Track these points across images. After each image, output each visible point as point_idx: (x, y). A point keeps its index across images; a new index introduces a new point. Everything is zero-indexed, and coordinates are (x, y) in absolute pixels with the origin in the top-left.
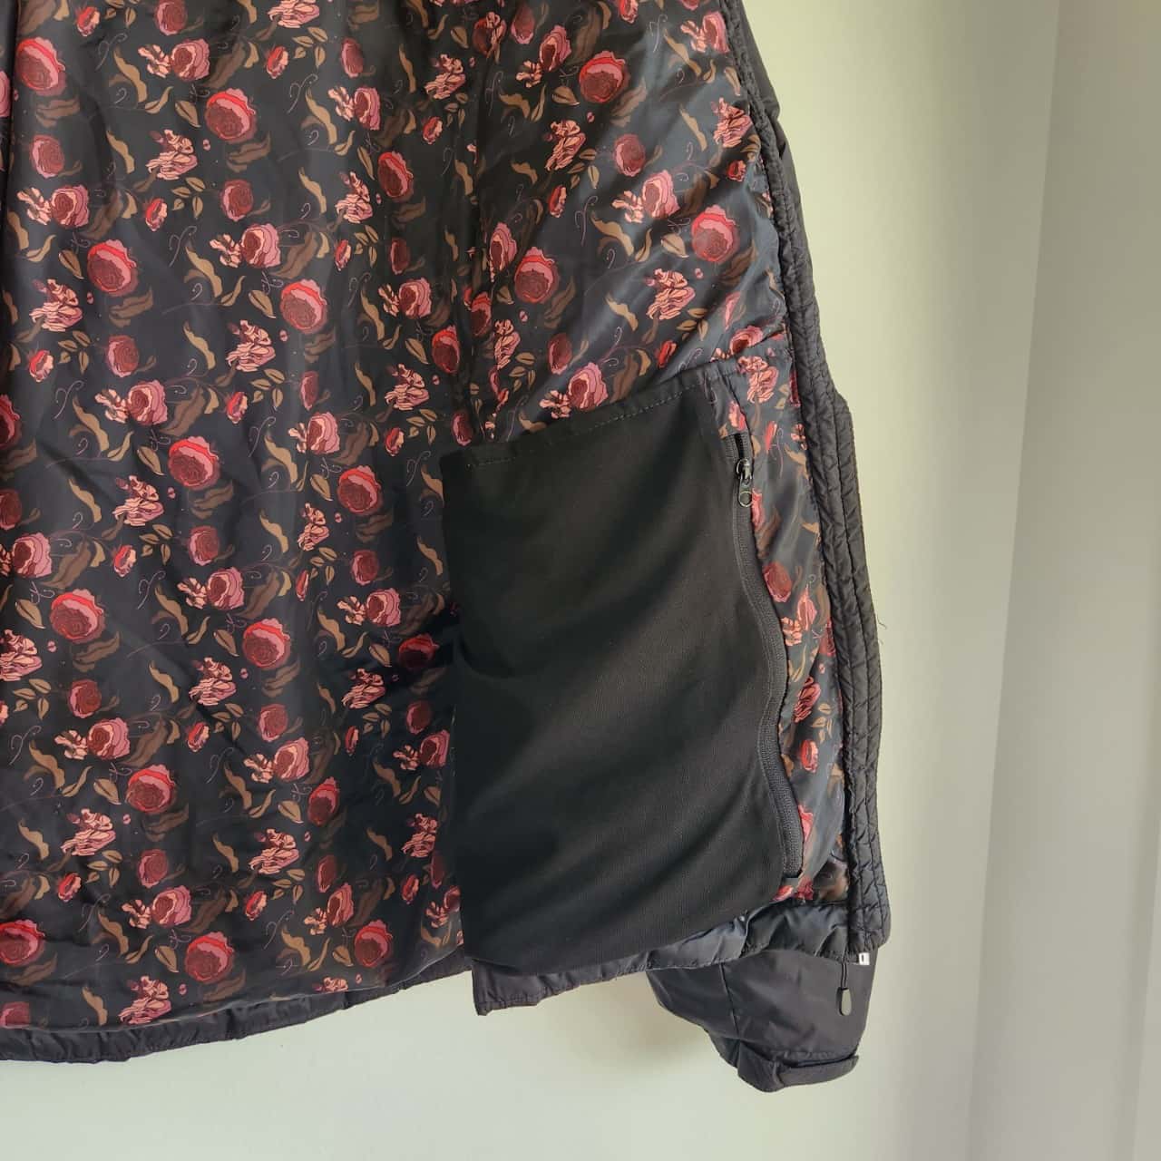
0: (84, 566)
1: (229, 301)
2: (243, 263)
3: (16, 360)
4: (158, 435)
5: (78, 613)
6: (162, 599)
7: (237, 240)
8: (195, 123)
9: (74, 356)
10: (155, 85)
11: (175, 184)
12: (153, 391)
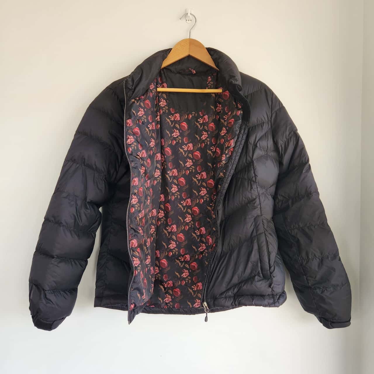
0: (181, 230)
1: (199, 185)
2: (201, 178)
3: (170, 198)
4: (190, 207)
5: (181, 237)
6: (193, 234)
7: (200, 175)
8: (192, 157)
9: (177, 196)
10: (185, 152)
11: (190, 167)
12: (189, 200)
